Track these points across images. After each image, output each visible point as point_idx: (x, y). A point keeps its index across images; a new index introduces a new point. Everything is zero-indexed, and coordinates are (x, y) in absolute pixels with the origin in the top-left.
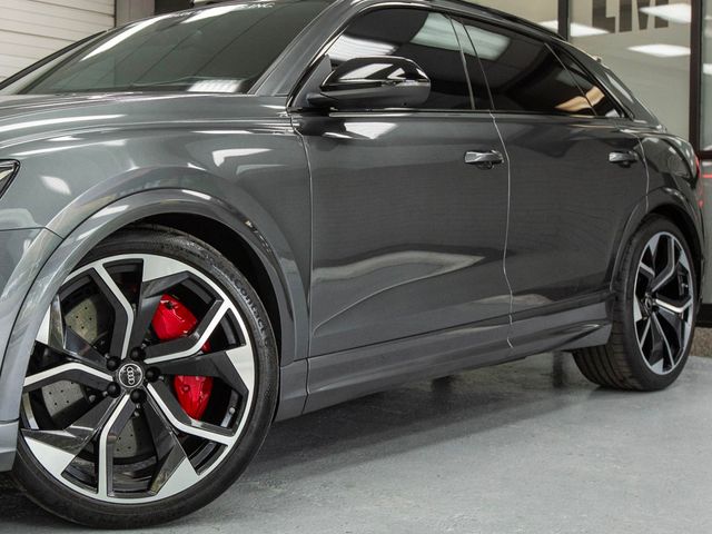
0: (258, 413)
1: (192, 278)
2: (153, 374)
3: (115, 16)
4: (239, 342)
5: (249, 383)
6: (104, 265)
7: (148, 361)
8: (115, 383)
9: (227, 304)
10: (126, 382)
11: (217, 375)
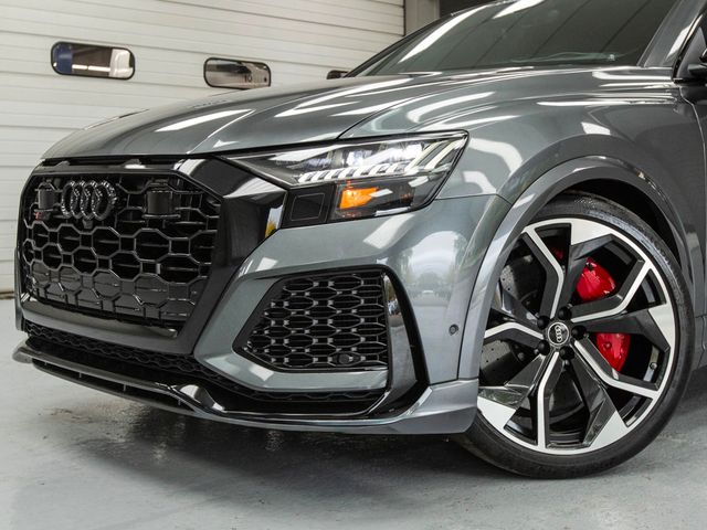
0: (680, 368)
1: (614, 241)
2: (579, 332)
3: (404, 7)
4: (659, 301)
5: (671, 339)
6: (536, 229)
7: (574, 320)
8: (545, 342)
9: (648, 265)
10: (554, 339)
11: (640, 332)
